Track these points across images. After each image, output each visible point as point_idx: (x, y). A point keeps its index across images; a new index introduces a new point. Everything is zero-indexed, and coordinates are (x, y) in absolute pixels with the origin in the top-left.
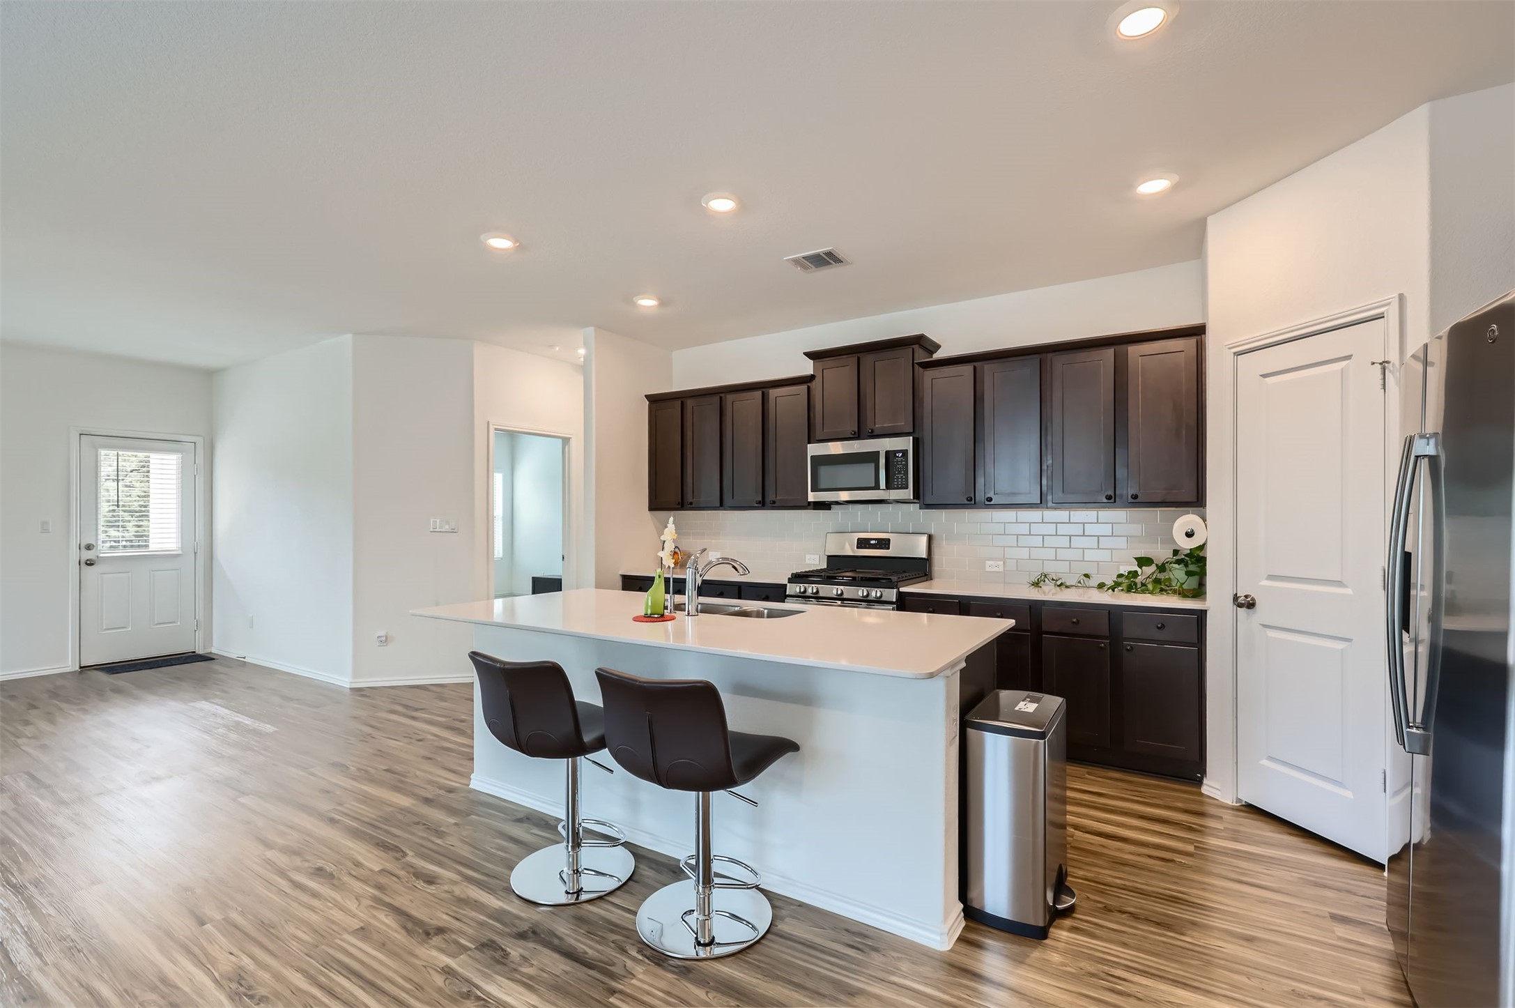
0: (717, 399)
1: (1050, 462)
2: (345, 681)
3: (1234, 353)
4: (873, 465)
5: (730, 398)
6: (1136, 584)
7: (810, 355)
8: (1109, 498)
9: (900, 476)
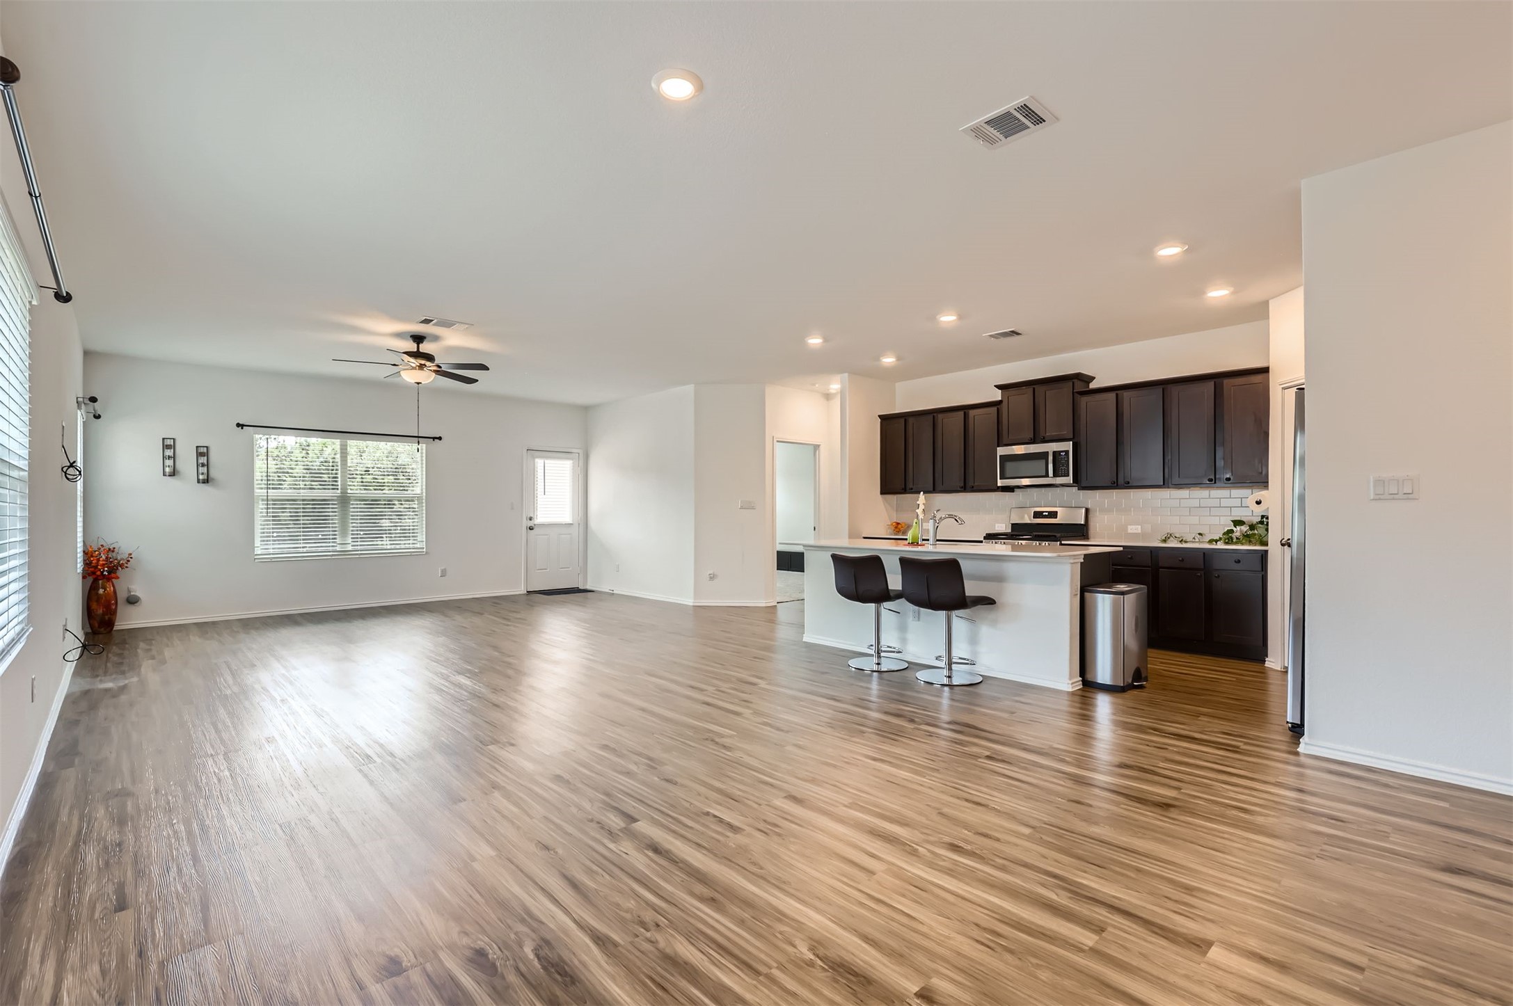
0: (931, 416)
1: (1170, 457)
2: (689, 601)
3: (1283, 388)
4: (1044, 461)
5: (940, 416)
6: (1232, 538)
7: (998, 387)
8: (1210, 480)
9: (1063, 468)
